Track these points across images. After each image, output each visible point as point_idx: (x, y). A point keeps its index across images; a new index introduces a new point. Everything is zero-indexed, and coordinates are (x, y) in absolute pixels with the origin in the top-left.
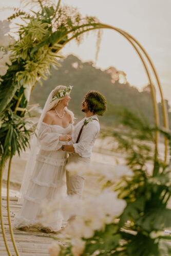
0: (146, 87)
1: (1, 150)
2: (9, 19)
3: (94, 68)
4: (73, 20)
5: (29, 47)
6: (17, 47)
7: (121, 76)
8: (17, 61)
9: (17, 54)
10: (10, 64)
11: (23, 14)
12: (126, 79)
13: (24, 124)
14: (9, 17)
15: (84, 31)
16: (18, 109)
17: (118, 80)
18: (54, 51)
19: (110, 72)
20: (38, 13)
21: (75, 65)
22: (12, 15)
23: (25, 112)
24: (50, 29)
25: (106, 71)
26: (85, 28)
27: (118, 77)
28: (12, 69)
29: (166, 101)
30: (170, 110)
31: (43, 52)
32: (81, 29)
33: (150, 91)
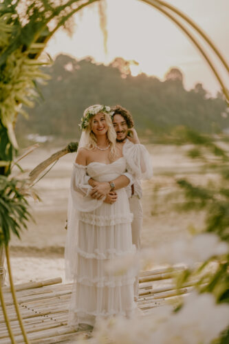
0: (169, 74)
3: (95, 65)
7: (132, 66)
17: (130, 73)
18: (33, 56)
19: (115, 65)
21: (69, 67)
25: (111, 65)
26: (75, 6)
27: (129, 69)
29: (199, 86)
30: (208, 96)
31: (15, 64)
32: (68, 9)
33: (176, 77)
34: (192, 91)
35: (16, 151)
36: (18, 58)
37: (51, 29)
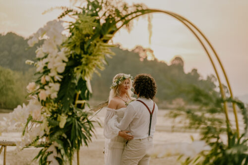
0: (174, 60)
1: (69, 144)
2: (59, 18)
3: (122, 49)
4: (120, 9)
5: (82, 41)
6: (69, 43)
7: (148, 53)
8: (71, 57)
9: (71, 50)
10: (67, 60)
11: (71, 11)
12: (153, 55)
13: (86, 115)
14: (59, 16)
15: (133, 18)
16: (78, 102)
17: (146, 57)
18: (105, 41)
20: (84, 8)
22: (61, 14)
23: (85, 103)
24: (98, 21)
26: (134, 15)
27: (146, 54)
28: (69, 65)
29: (195, 71)
30: (200, 79)
31: (95, 45)
32: (130, 17)
33: (179, 63)
34: (189, 74)
35: (91, 94)
36: (98, 42)
37: (118, 27)
